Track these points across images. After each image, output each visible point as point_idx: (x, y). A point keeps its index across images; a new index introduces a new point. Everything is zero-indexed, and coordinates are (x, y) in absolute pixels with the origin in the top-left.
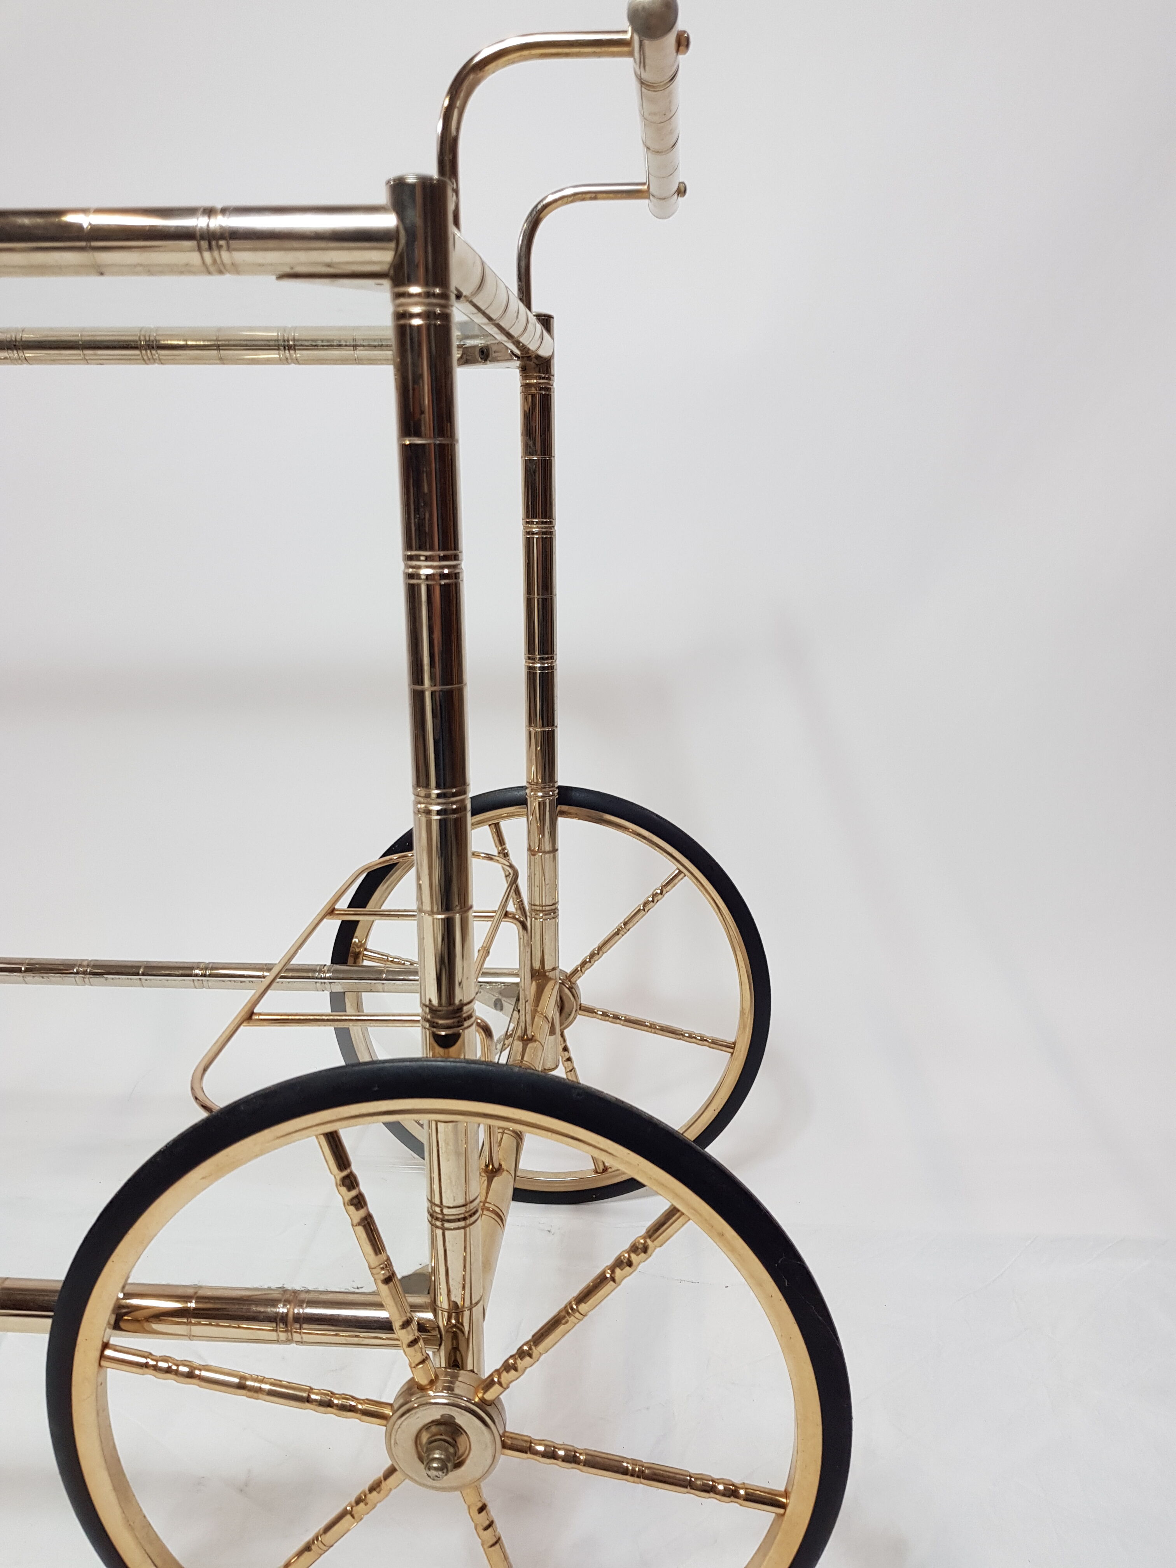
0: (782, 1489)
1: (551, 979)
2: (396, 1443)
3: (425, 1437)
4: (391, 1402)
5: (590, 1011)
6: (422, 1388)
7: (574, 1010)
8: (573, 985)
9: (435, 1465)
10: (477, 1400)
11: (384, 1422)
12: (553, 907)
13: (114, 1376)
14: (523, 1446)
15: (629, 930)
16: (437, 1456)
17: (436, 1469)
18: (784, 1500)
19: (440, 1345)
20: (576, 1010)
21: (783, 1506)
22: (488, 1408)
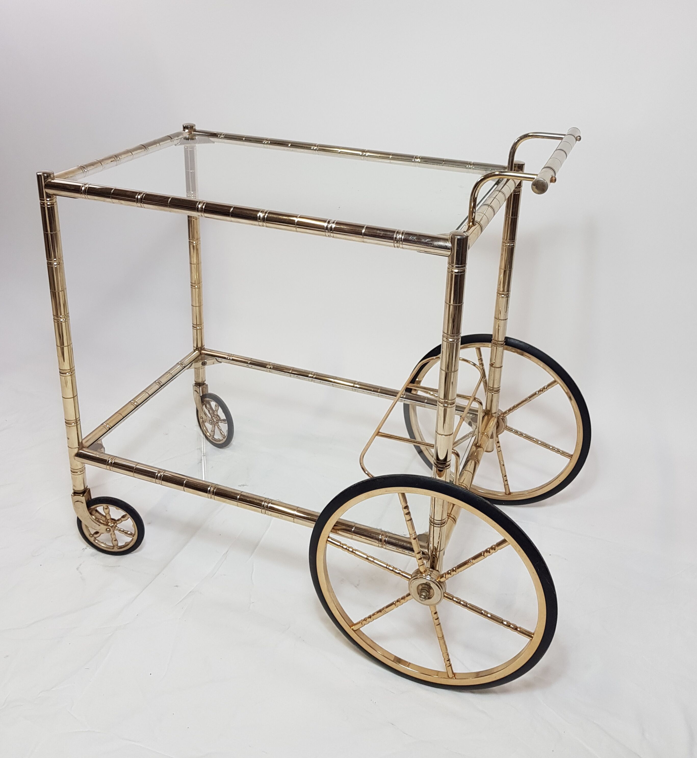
0: (533, 632)
1: (493, 416)
2: (411, 587)
3: (420, 587)
4: (411, 574)
5: (510, 430)
6: (421, 573)
7: (503, 428)
8: (504, 418)
9: (423, 597)
10: (438, 581)
11: (409, 580)
12: (498, 389)
13: (329, 546)
14: (450, 598)
15: (531, 400)
16: (424, 594)
17: (422, 598)
18: (533, 636)
19: (429, 560)
20: (504, 428)
21: (532, 637)
22: (441, 584)
